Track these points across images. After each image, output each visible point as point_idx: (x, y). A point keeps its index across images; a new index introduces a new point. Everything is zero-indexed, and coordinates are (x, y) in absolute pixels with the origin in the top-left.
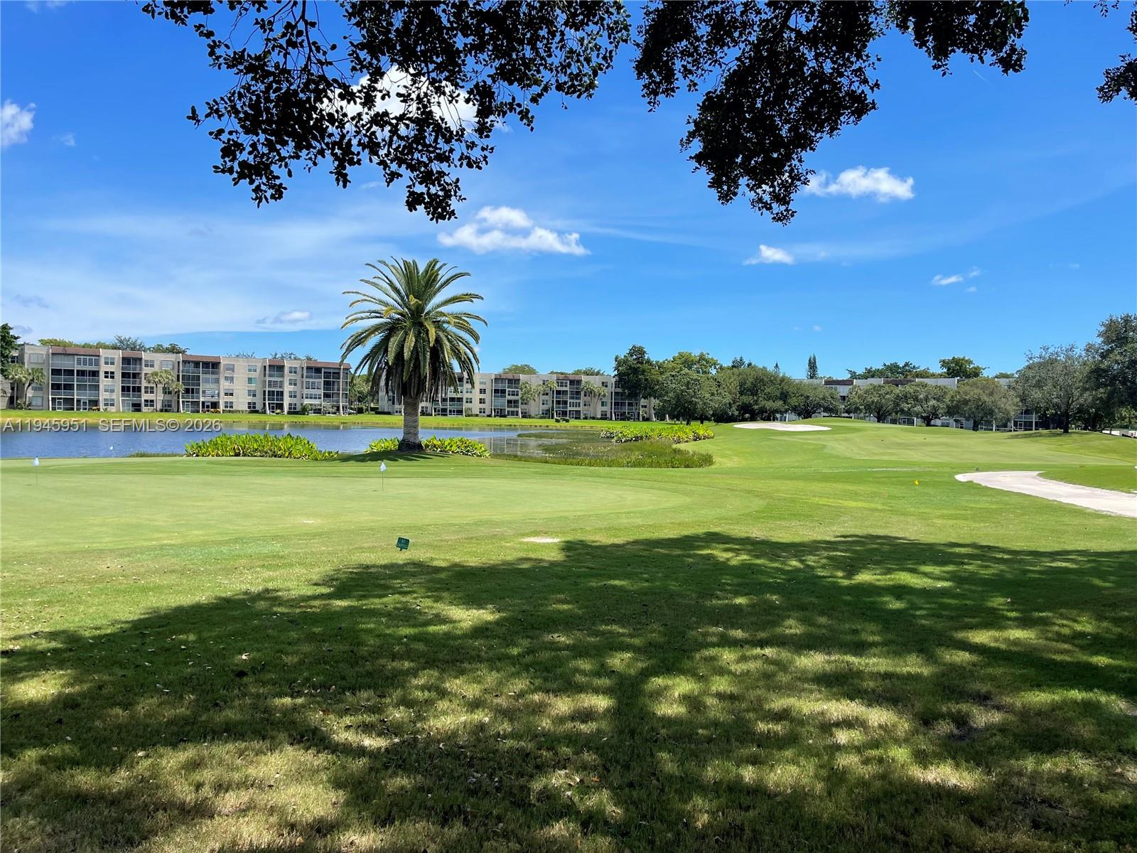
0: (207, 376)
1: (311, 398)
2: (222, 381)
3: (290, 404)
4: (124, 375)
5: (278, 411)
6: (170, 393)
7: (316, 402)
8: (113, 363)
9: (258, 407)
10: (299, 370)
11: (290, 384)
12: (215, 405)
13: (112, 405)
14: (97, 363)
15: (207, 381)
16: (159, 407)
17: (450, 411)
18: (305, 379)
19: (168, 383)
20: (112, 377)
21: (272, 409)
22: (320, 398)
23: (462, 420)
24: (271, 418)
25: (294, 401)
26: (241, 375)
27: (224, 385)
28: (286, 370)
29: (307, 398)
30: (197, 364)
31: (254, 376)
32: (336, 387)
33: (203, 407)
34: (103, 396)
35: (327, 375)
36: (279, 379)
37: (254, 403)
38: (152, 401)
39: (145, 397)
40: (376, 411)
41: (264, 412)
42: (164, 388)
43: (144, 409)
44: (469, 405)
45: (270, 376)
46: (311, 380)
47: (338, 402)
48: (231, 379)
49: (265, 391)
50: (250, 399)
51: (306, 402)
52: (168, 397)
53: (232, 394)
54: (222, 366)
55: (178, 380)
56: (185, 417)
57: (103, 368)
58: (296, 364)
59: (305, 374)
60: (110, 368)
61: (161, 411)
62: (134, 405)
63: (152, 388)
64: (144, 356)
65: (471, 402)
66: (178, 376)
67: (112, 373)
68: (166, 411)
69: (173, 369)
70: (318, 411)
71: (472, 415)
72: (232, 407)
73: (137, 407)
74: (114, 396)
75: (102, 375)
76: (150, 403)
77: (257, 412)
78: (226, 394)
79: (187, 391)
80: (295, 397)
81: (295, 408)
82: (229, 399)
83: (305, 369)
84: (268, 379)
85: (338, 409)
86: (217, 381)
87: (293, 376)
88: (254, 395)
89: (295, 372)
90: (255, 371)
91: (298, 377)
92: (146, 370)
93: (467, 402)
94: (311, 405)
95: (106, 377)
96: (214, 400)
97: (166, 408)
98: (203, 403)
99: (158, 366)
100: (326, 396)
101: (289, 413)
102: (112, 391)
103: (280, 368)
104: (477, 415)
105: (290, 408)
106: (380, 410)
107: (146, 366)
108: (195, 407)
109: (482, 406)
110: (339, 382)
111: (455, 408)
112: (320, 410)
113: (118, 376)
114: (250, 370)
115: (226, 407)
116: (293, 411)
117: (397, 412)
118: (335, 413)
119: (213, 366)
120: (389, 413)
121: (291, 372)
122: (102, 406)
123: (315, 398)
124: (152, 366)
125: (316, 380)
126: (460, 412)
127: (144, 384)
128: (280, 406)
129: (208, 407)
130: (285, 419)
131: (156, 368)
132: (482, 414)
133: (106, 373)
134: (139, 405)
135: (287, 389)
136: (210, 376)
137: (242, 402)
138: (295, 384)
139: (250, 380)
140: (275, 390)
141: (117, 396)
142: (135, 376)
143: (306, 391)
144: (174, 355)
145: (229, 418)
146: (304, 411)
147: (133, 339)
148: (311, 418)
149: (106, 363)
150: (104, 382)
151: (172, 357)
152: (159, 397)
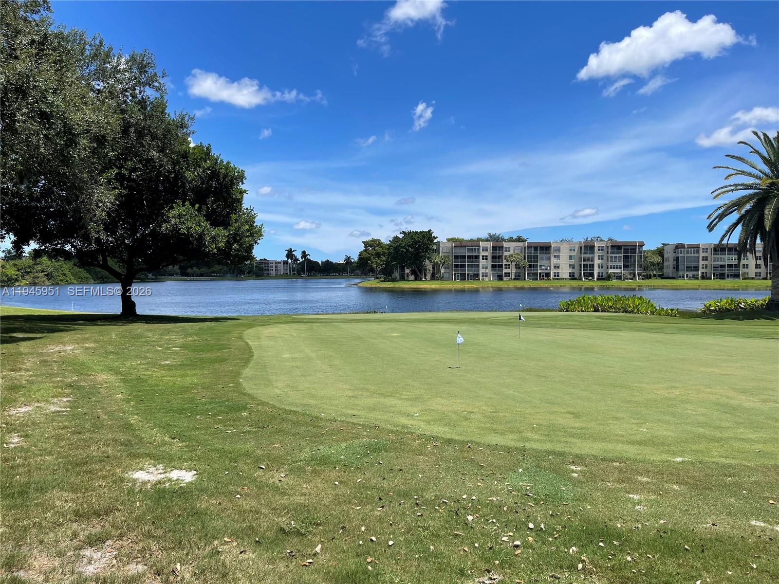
0: (542, 255)
1: (614, 268)
2: (552, 258)
3: (599, 273)
4: (493, 257)
5: (590, 278)
6: (519, 268)
7: (618, 271)
8: (487, 250)
9: (576, 276)
10: (605, 249)
11: (599, 259)
12: (548, 275)
13: (487, 276)
14: (478, 251)
15: (542, 259)
16: (513, 277)
17: (728, 275)
18: (610, 255)
19: (518, 261)
20: (487, 259)
21: (586, 277)
22: (621, 268)
23: (740, 282)
24: (585, 283)
25: (601, 270)
26: (564, 254)
27: (554, 261)
28: (596, 249)
29: (611, 268)
30: (536, 248)
31: (573, 254)
32: (632, 259)
33: (540, 277)
34: (482, 271)
35: (626, 251)
36: (591, 256)
37: (574, 273)
38: (509, 273)
39: (505, 271)
40: (662, 277)
41: (581, 279)
42: (516, 265)
43: (505, 279)
44: (745, 270)
45: (585, 253)
46: (614, 255)
47: (634, 270)
48: (557, 257)
49: (581, 265)
50: (571, 270)
51: (611, 271)
52: (518, 271)
53: (558, 267)
54: (552, 248)
55: (525, 259)
56: (528, 283)
57: (482, 253)
58: (603, 244)
59: (610, 251)
60: (485, 254)
61: (514, 279)
62: (499, 276)
63: (509, 265)
64: (505, 244)
65: (747, 268)
66: (525, 256)
67: (487, 256)
68: (517, 279)
69: (521, 252)
70: (619, 277)
71: (748, 278)
72: (558, 276)
73: (500, 278)
74: (487, 271)
75: (481, 258)
76: (508, 274)
77: (575, 279)
78: (555, 267)
79: (530, 266)
80: (602, 267)
81: (602, 276)
82: (556, 271)
83: (610, 248)
84: (583, 256)
85: (634, 276)
86: (549, 259)
87: (601, 253)
88: (574, 268)
89: (602, 250)
90: (574, 250)
91: (604, 254)
92: (506, 254)
93: (744, 268)
94: (614, 273)
95: (483, 259)
96: (547, 271)
97: (518, 278)
98: (540, 273)
99: (512, 249)
100: (626, 266)
101: (598, 279)
102: (486, 268)
103: (592, 248)
104: (753, 278)
105: (598, 276)
106: (665, 276)
107: (506, 251)
108: (535, 277)
109: (758, 270)
110: (635, 257)
111: (733, 272)
112: (621, 276)
113: (490, 258)
114: (570, 250)
115: (555, 276)
116: (601, 278)
117: (680, 277)
118: (632, 279)
119: (546, 248)
120: (673, 278)
121: (599, 250)
122: (481, 278)
123: (617, 268)
124: (509, 251)
125: (618, 255)
126: (737, 276)
127: (505, 262)
128: (592, 275)
129: (543, 276)
130: (595, 284)
131: (512, 252)
132: (758, 277)
133: (483, 256)
134: (502, 276)
135: (597, 262)
136: (545, 256)
137: (565, 272)
138: (602, 259)
139: (571, 257)
140: (588, 263)
141: (489, 271)
142: (500, 257)
143: (610, 263)
144: (522, 243)
145: (557, 283)
146: (609, 277)
147: (497, 234)
148: (615, 282)
149: (483, 250)
150: (482, 262)
151: (520, 244)
152: (513, 271)
